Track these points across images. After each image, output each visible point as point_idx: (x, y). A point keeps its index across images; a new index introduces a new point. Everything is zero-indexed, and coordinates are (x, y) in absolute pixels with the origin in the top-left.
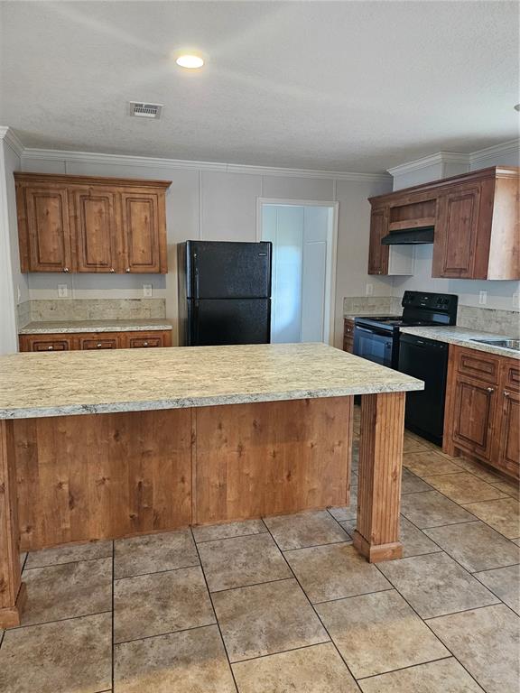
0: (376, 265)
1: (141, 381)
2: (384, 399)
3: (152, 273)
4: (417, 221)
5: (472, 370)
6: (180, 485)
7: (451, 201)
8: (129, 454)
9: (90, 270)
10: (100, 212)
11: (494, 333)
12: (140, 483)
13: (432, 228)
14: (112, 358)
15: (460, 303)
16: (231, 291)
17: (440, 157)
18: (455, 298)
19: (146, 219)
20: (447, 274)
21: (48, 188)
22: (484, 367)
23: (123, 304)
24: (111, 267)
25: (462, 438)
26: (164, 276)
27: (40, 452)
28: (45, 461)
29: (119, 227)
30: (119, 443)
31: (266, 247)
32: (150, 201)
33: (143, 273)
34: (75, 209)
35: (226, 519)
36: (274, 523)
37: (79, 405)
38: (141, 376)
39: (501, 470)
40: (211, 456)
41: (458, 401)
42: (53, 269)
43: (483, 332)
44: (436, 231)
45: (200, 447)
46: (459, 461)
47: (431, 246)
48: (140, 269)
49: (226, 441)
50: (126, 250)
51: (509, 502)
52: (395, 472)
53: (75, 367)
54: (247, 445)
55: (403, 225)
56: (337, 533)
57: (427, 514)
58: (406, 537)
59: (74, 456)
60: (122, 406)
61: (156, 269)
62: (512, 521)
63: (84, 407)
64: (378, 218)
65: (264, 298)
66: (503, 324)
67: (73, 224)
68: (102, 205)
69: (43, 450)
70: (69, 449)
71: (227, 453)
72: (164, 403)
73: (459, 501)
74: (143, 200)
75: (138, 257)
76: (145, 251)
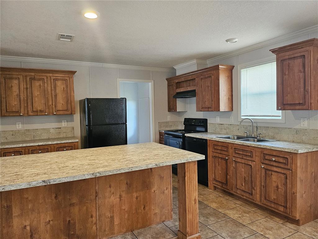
0: (171, 107)
1: (71, 166)
2: (188, 165)
3: (67, 114)
4: (188, 88)
5: (218, 150)
6: (90, 219)
7: (202, 79)
8: (63, 206)
9: (35, 114)
10: (40, 86)
11: (224, 134)
12: (69, 221)
13: (195, 91)
14: (52, 156)
15: (208, 122)
16: (107, 121)
17: (195, 61)
18: (206, 120)
19: (64, 88)
20: (203, 110)
21: (12, 75)
22: (223, 149)
23: (52, 131)
24: (45, 112)
25: (217, 181)
26: (73, 116)
27: (14, 209)
28: (17, 214)
29: (50, 93)
30: (57, 200)
31: (124, 100)
32: (66, 80)
33: (63, 115)
34: (27, 85)
35: (114, 234)
36: (138, 232)
37: (40, 181)
38: (70, 163)
39: (235, 194)
40: (106, 202)
41: (214, 165)
42: (14, 114)
43: (219, 134)
44: (196, 91)
45: (100, 198)
46: (216, 192)
47: (195, 98)
48: (61, 113)
49: (113, 193)
50: (54, 104)
51: (240, 208)
52: (195, 199)
53: (32, 162)
54: (124, 195)
55: (182, 90)
56: (170, 234)
57: (208, 218)
58: (201, 231)
59: (33, 210)
60: (64, 179)
61: (70, 112)
62: (244, 216)
63: (43, 182)
64: (171, 87)
65: (124, 124)
66: (227, 130)
67: (25, 92)
68: (41, 82)
69: (15, 208)
70: (30, 206)
71: (114, 199)
72: (86, 175)
73: (220, 210)
74: (62, 80)
75: (60, 107)
76: (64, 104)
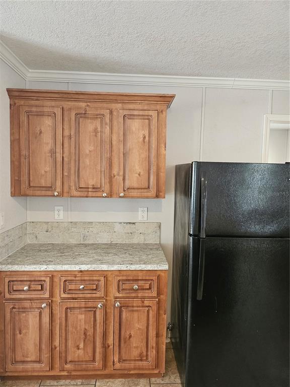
3: (148, 197)
9: (82, 194)
10: (96, 131)
19: (144, 137)
21: (43, 106)
23: (118, 227)
24: (103, 191)
32: (149, 118)
33: (138, 198)
34: (70, 129)
42: (43, 193)
48: (136, 193)
50: (121, 173)
61: (153, 193)
68: (98, 123)
74: (143, 117)
75: (133, 180)
76: (141, 174)
